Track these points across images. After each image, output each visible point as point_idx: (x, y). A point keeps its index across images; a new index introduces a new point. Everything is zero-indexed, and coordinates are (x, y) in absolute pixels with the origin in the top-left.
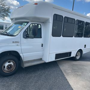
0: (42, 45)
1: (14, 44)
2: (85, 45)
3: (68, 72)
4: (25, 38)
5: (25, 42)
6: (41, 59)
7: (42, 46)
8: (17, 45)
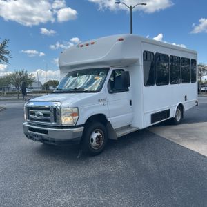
0: (131, 101)
1: (100, 104)
2: (186, 97)
5: (111, 99)
7: (131, 104)
8: (104, 105)
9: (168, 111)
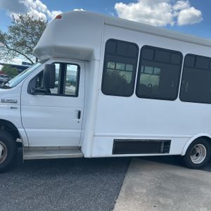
1: (5, 105)
3: (137, 191)
4: (33, 94)
5: (31, 102)
6: (79, 149)
7: (79, 117)
8: (12, 108)
9: (168, 143)
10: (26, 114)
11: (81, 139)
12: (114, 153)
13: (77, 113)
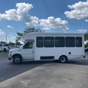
10: (23, 52)
11: (34, 57)
12: (41, 59)
13: (32, 52)
